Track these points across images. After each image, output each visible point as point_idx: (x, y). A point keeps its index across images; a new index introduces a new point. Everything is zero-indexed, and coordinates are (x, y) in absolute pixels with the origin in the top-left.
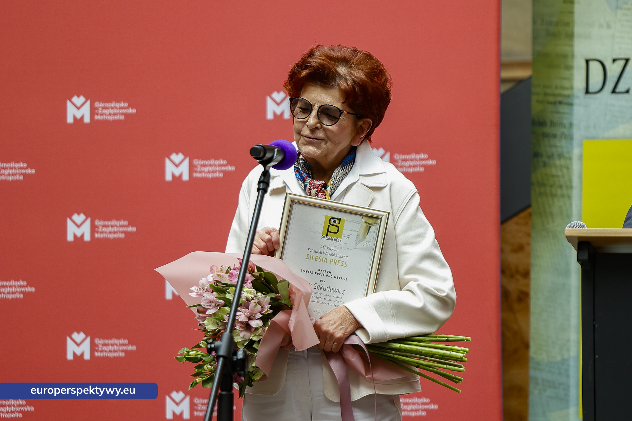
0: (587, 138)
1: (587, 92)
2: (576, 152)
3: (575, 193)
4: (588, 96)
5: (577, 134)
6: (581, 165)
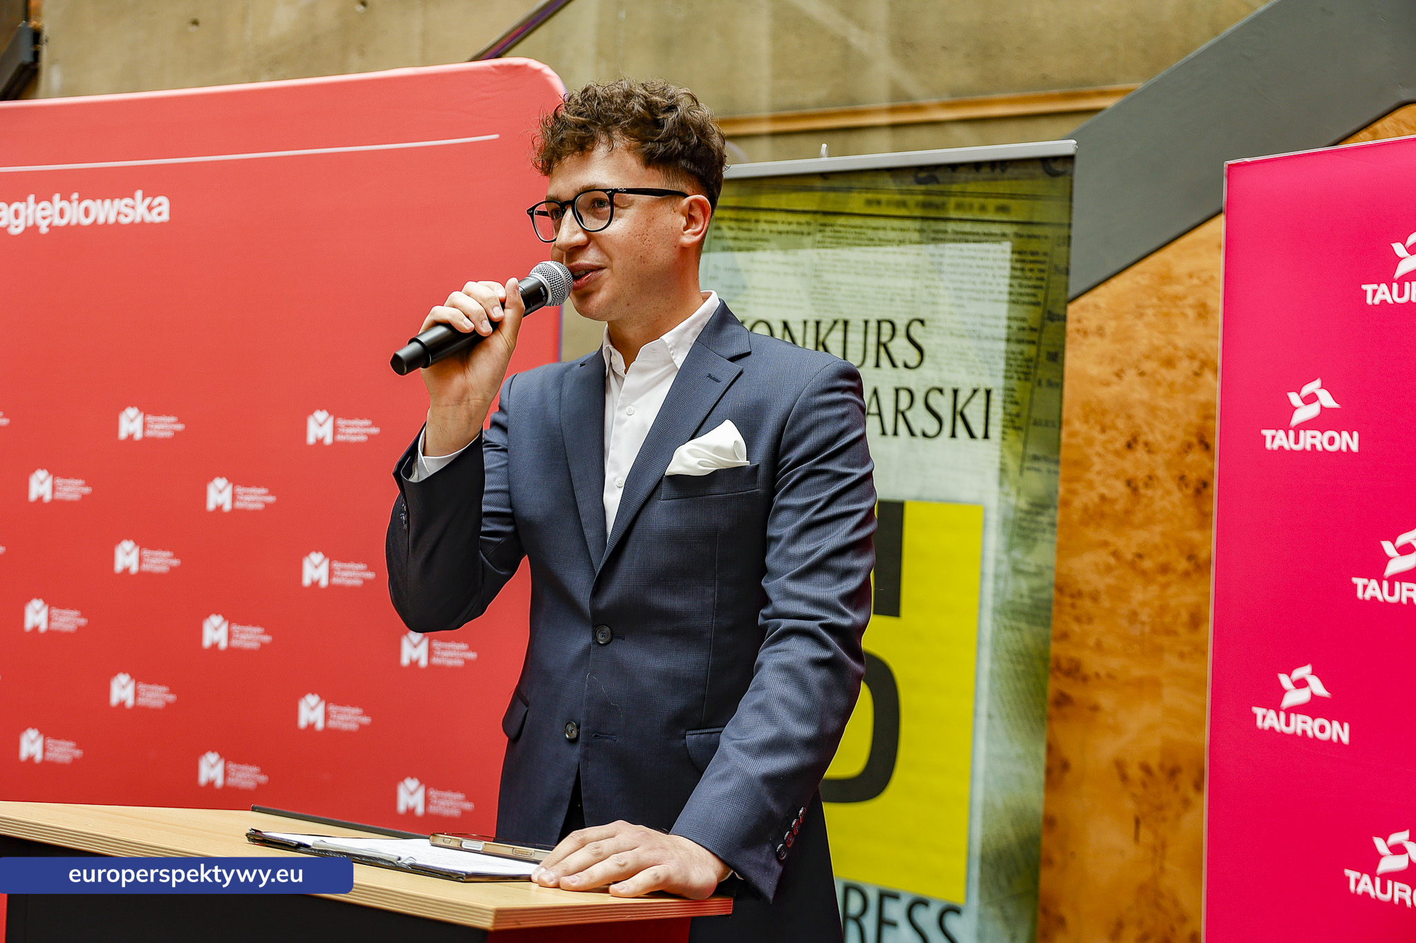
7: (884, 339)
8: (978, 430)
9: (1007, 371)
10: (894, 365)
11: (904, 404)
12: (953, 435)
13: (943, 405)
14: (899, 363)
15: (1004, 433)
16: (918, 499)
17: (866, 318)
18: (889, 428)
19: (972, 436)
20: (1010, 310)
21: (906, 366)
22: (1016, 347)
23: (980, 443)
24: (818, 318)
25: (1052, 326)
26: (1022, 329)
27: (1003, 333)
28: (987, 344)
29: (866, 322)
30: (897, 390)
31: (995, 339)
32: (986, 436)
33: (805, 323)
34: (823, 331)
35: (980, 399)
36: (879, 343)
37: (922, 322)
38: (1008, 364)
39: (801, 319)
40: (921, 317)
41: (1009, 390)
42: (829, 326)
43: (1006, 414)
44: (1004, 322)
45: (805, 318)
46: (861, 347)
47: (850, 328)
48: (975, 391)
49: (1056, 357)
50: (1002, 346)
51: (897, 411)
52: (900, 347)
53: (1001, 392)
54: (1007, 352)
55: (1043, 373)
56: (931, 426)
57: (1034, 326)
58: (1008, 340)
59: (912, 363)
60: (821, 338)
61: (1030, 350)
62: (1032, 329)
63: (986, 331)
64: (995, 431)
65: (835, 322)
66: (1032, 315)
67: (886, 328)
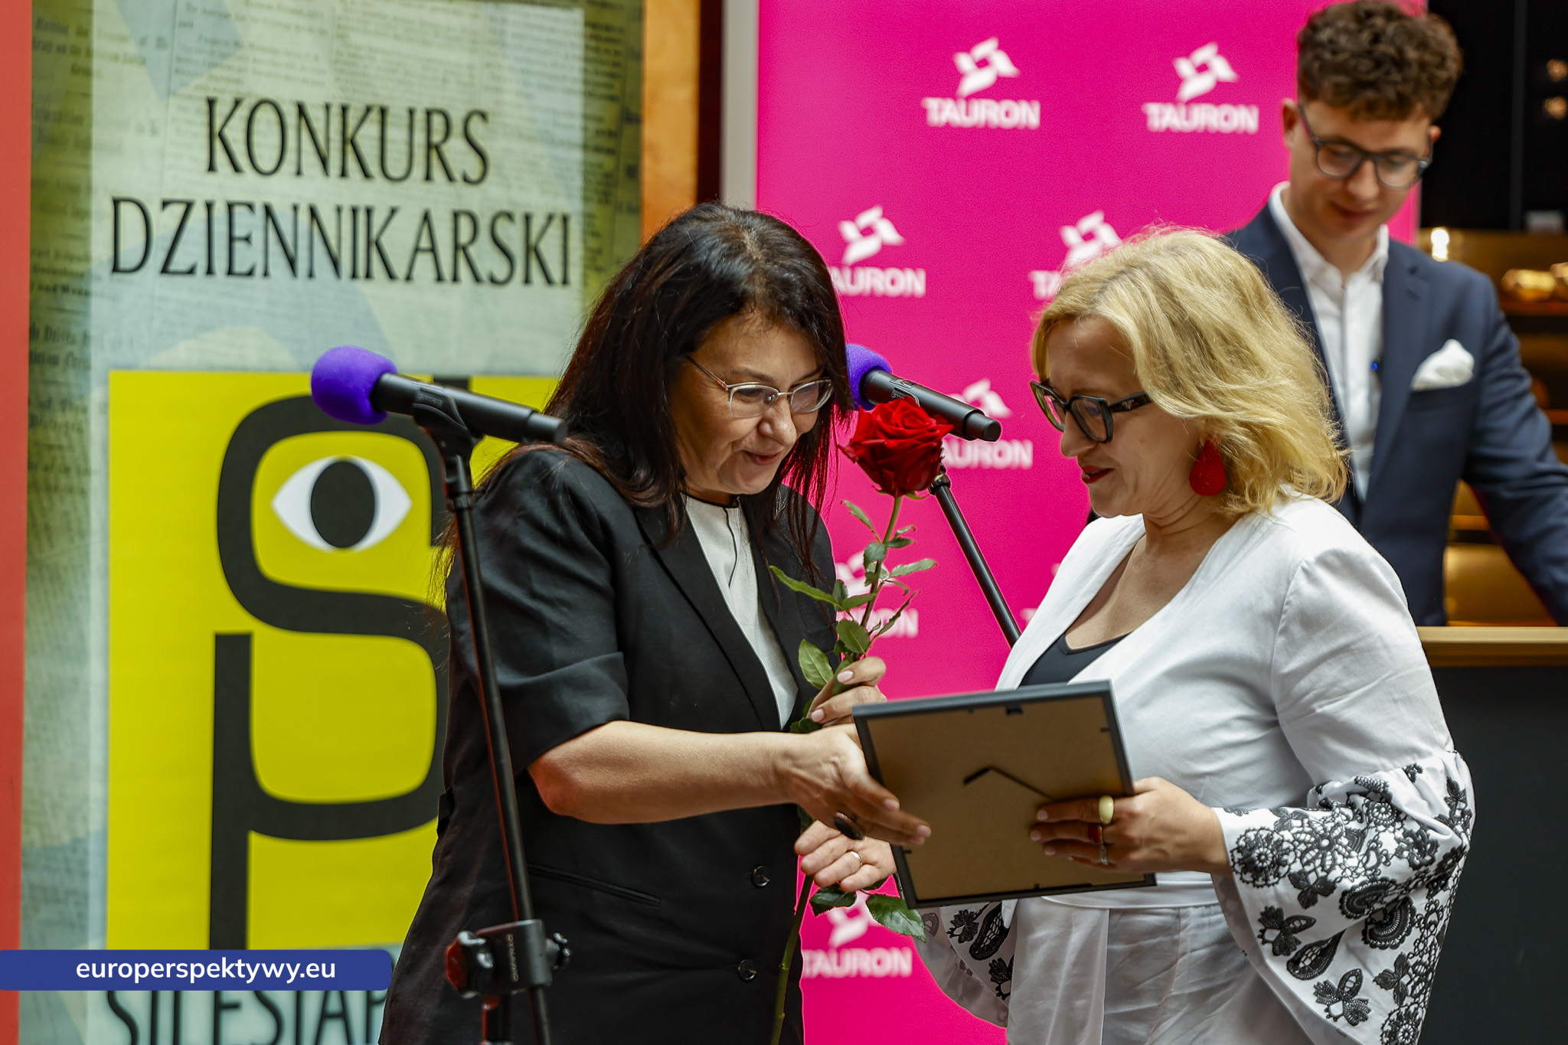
0: (117, 367)
1: (116, 269)
2: (96, 395)
3: (95, 483)
4: (118, 276)
5: (99, 357)
6: (107, 423)
7: (437, 138)
8: (556, 274)
9: (585, 189)
10: (450, 178)
11: (465, 236)
12: (527, 280)
13: (512, 235)
14: (457, 175)
15: (585, 276)
16: (488, 373)
17: (411, 105)
18: (447, 272)
19: (549, 281)
20: (586, 105)
21: (466, 180)
22: (595, 158)
23: (558, 292)
24: (344, 102)
25: (629, 130)
26: (598, 132)
27: (577, 136)
28: (561, 152)
29: (411, 112)
30: (456, 215)
31: (567, 144)
32: (565, 281)
33: (327, 107)
34: (352, 122)
35: (555, 230)
36: (430, 146)
37: (483, 116)
38: (586, 181)
39: (322, 102)
40: (482, 107)
41: (588, 217)
42: (360, 114)
43: (587, 249)
44: (578, 122)
45: (329, 100)
46: (404, 148)
47: (390, 119)
48: (550, 218)
49: (633, 172)
50: (577, 155)
51: (457, 247)
52: (456, 150)
53: (581, 219)
54: (585, 163)
55: (622, 194)
56: (501, 270)
57: (613, 128)
58: (585, 147)
59: (474, 175)
60: (350, 131)
61: (608, 162)
62: (611, 134)
63: (560, 134)
64: (575, 274)
65: (368, 109)
66: (609, 112)
67: (437, 121)
